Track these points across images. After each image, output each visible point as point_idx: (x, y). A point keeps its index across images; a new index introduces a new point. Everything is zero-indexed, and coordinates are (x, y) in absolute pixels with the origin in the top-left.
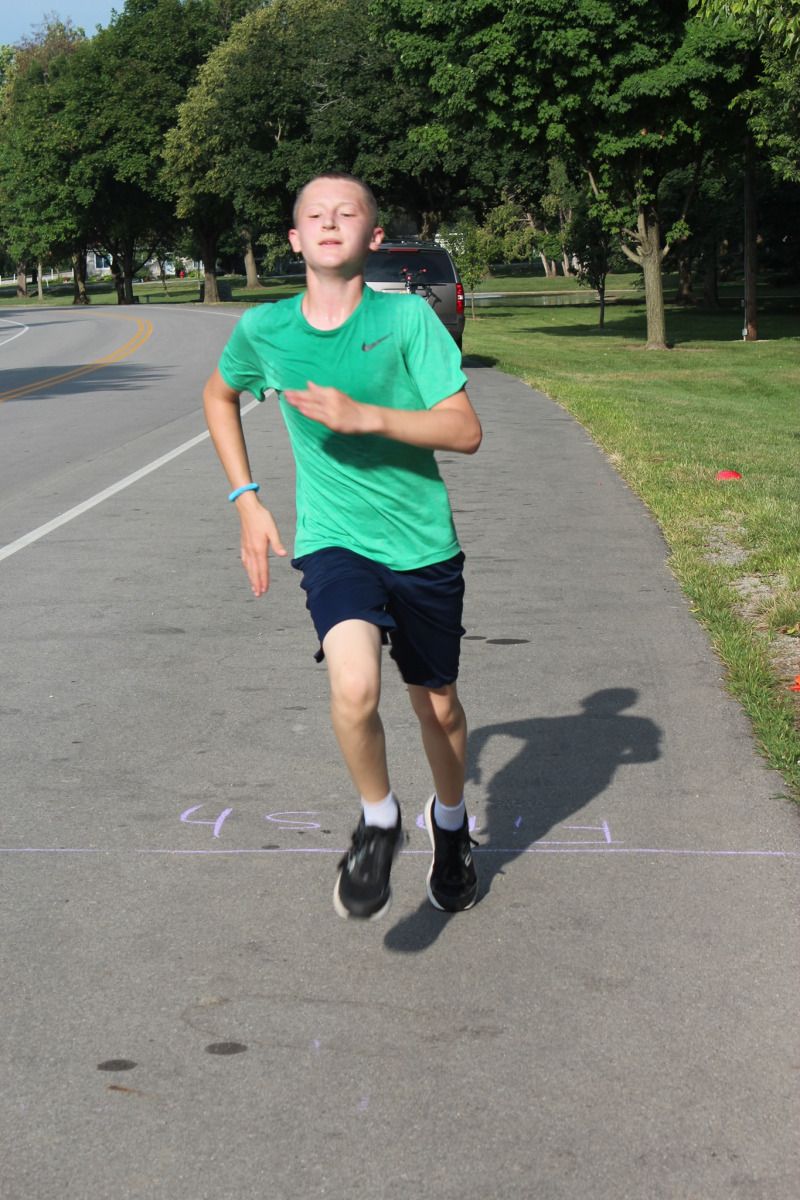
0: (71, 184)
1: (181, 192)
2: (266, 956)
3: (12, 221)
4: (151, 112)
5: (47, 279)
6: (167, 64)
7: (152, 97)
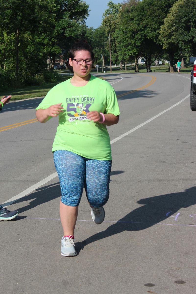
0: (135, 40)
1: (164, 42)
2: (191, 256)
3: (119, 50)
4: (157, 20)
5: (128, 65)
6: (162, 7)
7: (157, 16)
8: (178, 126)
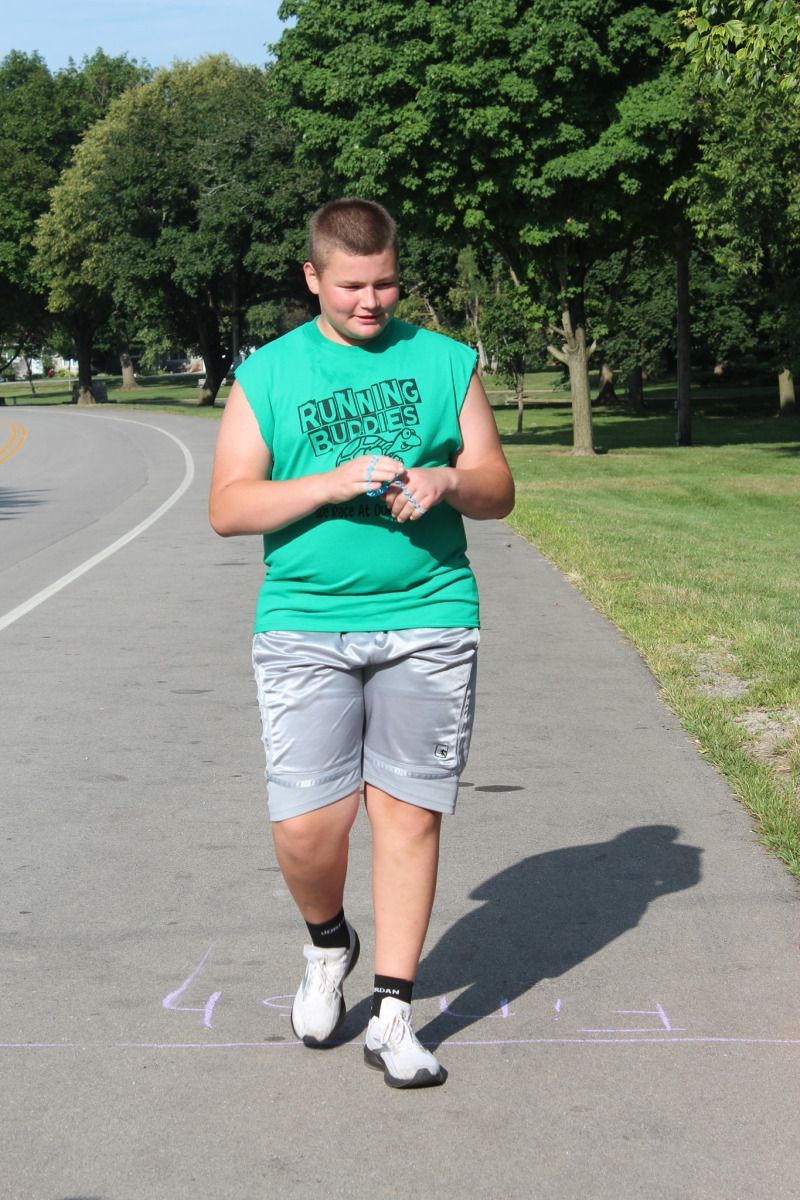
1: (54, 284)
8: (151, 628)
